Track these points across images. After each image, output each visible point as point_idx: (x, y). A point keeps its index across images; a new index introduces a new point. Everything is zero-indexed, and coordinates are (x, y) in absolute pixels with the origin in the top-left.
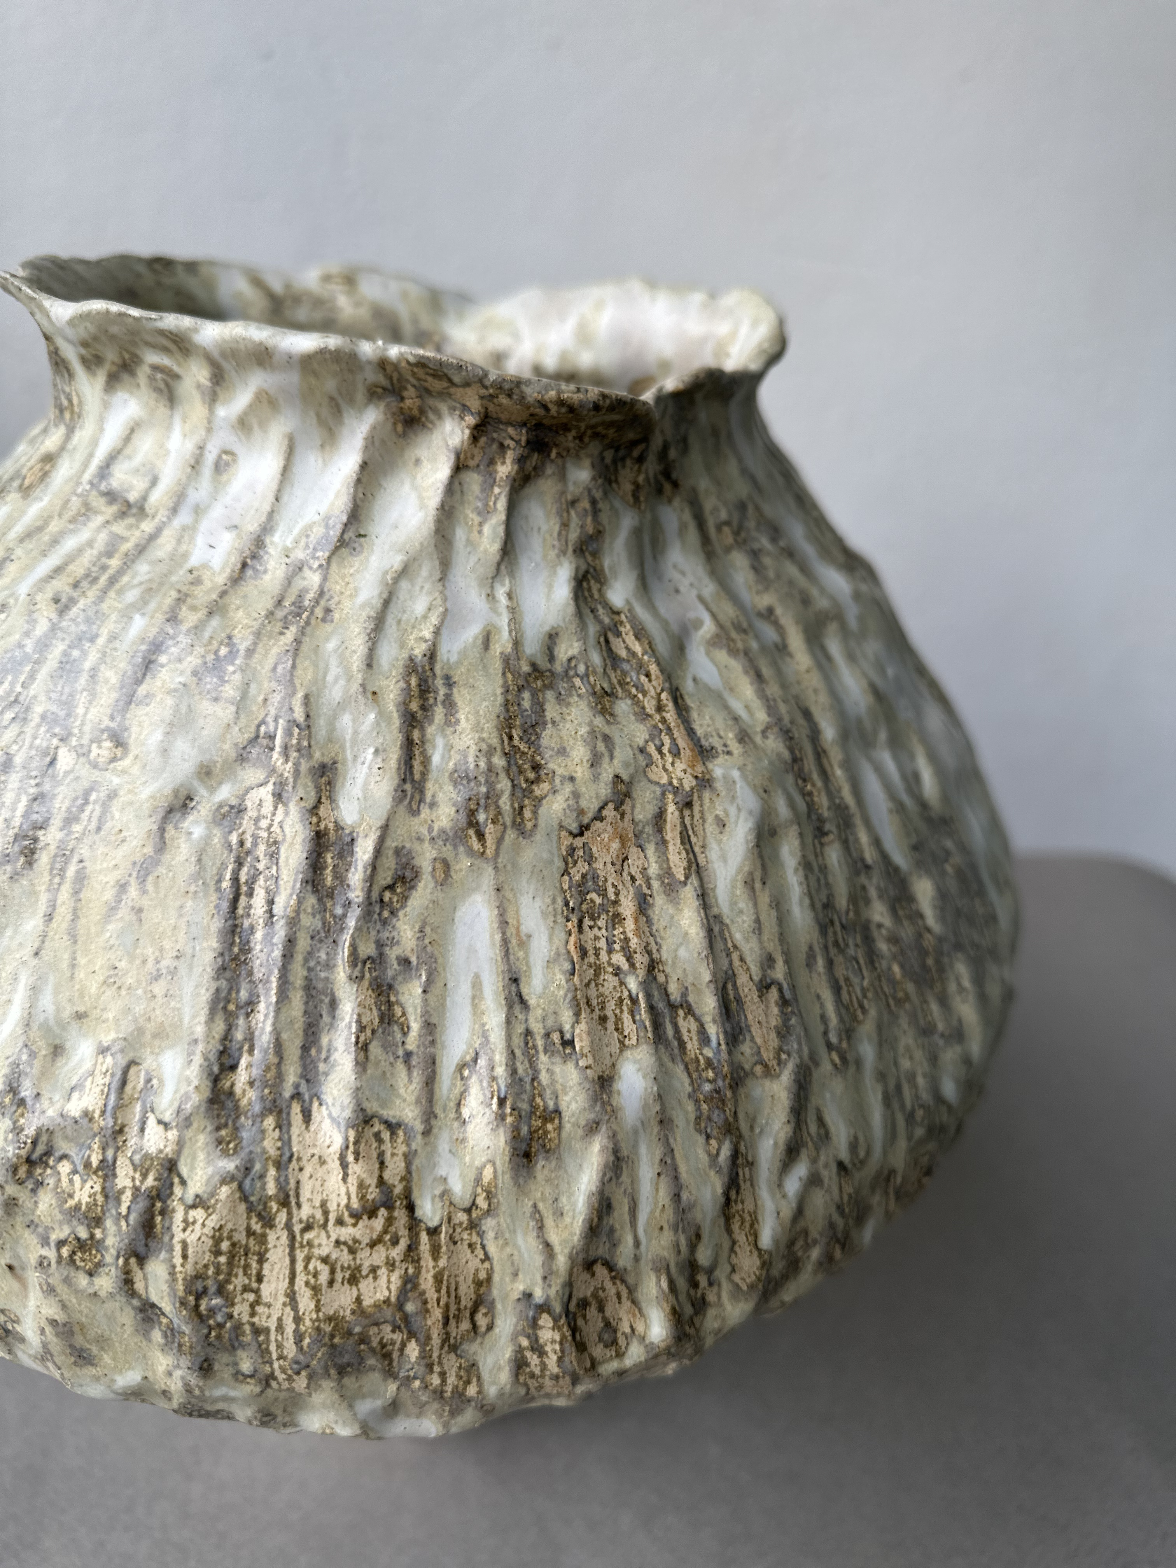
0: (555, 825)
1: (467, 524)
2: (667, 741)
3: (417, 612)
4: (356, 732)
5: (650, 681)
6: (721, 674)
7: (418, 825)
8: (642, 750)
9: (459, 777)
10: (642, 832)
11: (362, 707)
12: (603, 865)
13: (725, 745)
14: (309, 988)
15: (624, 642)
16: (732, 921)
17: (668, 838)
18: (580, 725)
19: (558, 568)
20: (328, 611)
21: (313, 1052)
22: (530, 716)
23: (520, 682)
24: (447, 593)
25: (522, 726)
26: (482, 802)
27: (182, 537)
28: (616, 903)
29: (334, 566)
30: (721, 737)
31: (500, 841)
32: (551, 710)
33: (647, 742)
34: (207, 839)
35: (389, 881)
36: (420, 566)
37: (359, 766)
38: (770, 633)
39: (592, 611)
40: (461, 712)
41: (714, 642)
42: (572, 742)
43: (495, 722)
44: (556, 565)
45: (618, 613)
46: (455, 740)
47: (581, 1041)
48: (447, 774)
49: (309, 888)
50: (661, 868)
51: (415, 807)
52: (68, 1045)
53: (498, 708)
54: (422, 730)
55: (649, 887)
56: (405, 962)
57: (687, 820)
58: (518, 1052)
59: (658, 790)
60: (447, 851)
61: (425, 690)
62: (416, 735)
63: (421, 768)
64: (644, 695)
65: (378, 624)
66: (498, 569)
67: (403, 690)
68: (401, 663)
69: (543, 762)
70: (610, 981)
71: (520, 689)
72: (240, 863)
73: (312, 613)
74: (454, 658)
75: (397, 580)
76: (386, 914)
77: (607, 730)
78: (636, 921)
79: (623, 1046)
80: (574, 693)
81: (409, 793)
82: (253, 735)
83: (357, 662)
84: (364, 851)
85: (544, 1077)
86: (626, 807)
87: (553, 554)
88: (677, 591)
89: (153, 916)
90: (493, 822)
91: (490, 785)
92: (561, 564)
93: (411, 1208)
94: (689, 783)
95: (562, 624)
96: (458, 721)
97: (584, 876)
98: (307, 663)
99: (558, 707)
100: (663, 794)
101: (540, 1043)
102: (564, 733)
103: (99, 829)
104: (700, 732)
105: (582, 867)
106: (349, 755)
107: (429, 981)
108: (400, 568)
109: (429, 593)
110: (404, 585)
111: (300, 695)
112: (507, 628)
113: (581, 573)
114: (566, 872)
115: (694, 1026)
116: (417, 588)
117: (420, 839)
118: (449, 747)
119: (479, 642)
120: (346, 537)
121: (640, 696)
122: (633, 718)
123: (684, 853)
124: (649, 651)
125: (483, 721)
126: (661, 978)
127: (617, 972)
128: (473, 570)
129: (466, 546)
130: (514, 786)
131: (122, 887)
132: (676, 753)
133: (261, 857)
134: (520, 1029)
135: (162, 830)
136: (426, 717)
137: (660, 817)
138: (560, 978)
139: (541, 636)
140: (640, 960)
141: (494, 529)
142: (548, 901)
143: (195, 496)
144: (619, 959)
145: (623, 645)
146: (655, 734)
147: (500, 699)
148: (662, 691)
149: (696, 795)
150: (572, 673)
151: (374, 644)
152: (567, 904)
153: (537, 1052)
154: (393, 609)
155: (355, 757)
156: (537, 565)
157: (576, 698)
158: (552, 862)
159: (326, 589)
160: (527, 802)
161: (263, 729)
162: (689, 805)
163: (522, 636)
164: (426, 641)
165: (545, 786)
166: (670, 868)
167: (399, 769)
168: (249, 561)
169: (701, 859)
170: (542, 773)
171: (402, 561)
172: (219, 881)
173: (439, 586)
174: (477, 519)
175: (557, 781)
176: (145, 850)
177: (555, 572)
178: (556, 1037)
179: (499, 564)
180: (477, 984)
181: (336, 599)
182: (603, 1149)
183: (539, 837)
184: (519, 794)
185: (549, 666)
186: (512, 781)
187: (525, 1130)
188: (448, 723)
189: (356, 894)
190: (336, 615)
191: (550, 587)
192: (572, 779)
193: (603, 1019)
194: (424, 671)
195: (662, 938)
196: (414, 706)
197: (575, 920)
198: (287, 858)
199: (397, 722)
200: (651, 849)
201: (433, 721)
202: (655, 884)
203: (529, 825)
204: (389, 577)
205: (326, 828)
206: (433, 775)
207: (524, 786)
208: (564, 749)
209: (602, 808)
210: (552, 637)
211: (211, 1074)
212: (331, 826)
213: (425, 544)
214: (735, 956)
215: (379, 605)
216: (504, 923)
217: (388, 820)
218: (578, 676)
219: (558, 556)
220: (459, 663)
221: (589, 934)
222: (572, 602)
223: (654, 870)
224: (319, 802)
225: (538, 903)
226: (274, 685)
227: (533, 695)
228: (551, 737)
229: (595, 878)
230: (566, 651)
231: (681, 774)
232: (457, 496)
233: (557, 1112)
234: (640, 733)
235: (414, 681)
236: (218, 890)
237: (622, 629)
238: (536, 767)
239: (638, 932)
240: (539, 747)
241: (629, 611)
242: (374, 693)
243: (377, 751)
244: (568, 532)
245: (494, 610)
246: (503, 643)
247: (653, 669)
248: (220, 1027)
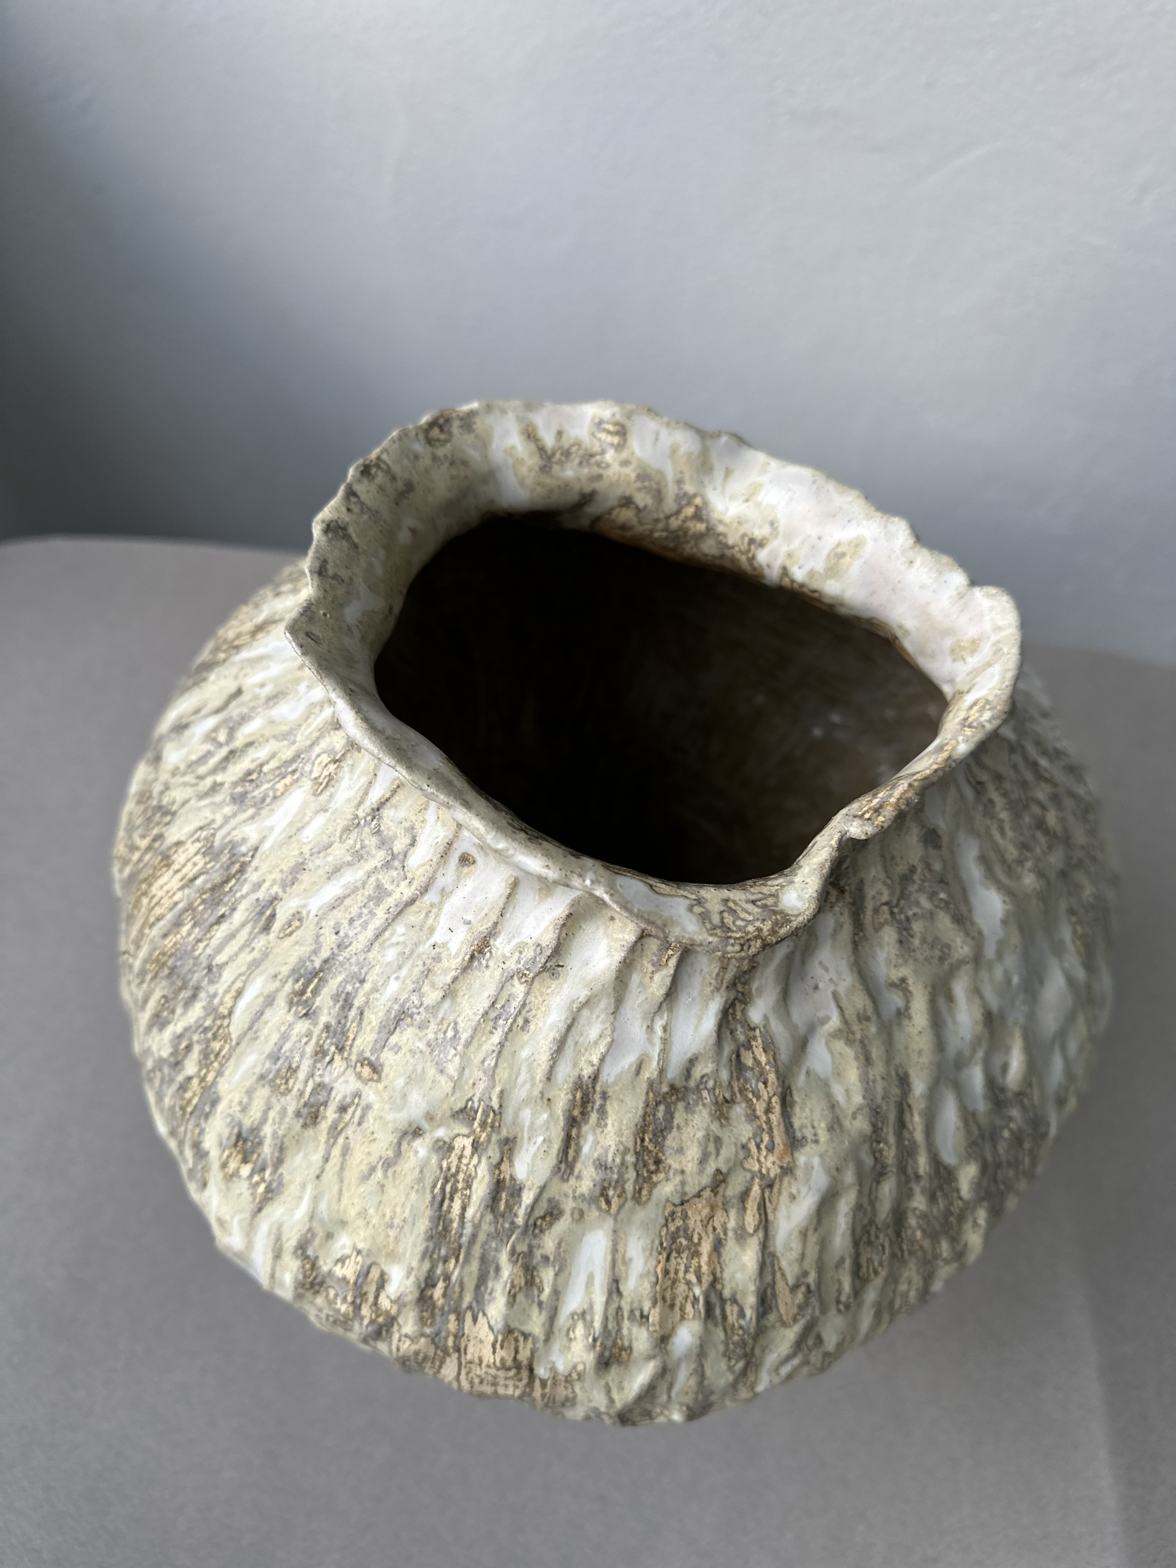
0: (664, 1200)
1: (642, 971)
2: (766, 1138)
3: (590, 1037)
4: (532, 1124)
5: (766, 1087)
6: (833, 1061)
7: (567, 1188)
8: (744, 1147)
9: (601, 1165)
10: (728, 1202)
11: (539, 1108)
12: (695, 1221)
13: (815, 1135)
14: (483, 1259)
15: (753, 1053)
16: (782, 1255)
17: (747, 1206)
18: (699, 1130)
19: (710, 1002)
20: (527, 1021)
21: (483, 1288)
22: (661, 1124)
23: (658, 1099)
24: (616, 1024)
25: (653, 1130)
26: (613, 1184)
27: (430, 912)
28: (699, 1244)
29: (536, 984)
30: (813, 1127)
31: (621, 1207)
32: (678, 1119)
33: (749, 1139)
34: (427, 1161)
35: (542, 1214)
36: (600, 1001)
37: (532, 1145)
38: (896, 1000)
39: (731, 1033)
40: (610, 1118)
41: (836, 1035)
42: (689, 1143)
43: (634, 1129)
44: (709, 999)
45: (754, 1029)
46: (600, 1138)
47: (654, 1316)
48: (591, 1161)
49: (489, 1210)
50: (737, 1223)
51: (565, 1177)
52: (336, 1236)
53: (638, 1119)
54: (579, 1128)
55: (725, 1234)
56: (546, 1258)
57: (767, 1194)
58: (610, 1318)
59: (749, 1176)
60: (584, 1206)
61: (586, 1101)
62: (574, 1132)
63: (574, 1154)
64: (758, 1100)
65: (560, 1045)
66: (660, 1007)
67: (570, 1101)
68: (572, 1080)
69: (663, 1158)
70: (682, 1288)
71: (658, 1104)
72: (446, 1181)
73: (515, 1021)
74: (611, 1079)
75: (579, 1009)
76: (537, 1231)
77: (719, 1133)
78: (710, 1256)
79: (683, 1318)
80: (700, 1103)
81: (563, 1170)
82: (463, 1106)
83: (540, 1074)
84: (527, 1198)
85: (625, 1332)
86: (721, 1189)
87: (709, 989)
88: (816, 988)
89: (391, 1192)
90: (619, 1197)
91: (621, 1174)
92: (713, 999)
93: (531, 1370)
94: (774, 1171)
95: (702, 1052)
96: (606, 1125)
97: (678, 1229)
98: (505, 1065)
99: (684, 1115)
100: (752, 1178)
101: (626, 1315)
102: (684, 1137)
103: (359, 1124)
104: (797, 1123)
105: (679, 1223)
106: (526, 1136)
107: (561, 1270)
108: (584, 1001)
109: (603, 1022)
110: (585, 1012)
111: (498, 1089)
112: (656, 1058)
113: (730, 1002)
114: (666, 1225)
115: (736, 1309)
116: (594, 1016)
117: (566, 1195)
118: (596, 1143)
119: (633, 1068)
120: (548, 965)
121: (754, 1100)
122: (743, 1119)
123: (757, 1216)
124: (772, 1062)
125: (624, 1128)
126: (719, 1287)
127: (688, 1283)
128: (640, 1006)
129: (638, 987)
130: (638, 1175)
131: (373, 1169)
132: (771, 1149)
133: (461, 1181)
134: (614, 1306)
135: (399, 1144)
136: (583, 1119)
137: (744, 1195)
138: (647, 1285)
139: (683, 1062)
140: (706, 1279)
141: (662, 979)
142: (648, 1242)
143: (440, 882)
144: (692, 1277)
145: (751, 1055)
146: (757, 1135)
147: (641, 1112)
148: (774, 1095)
149: (778, 1179)
150: (702, 1087)
151: (554, 1063)
152: (661, 1244)
153: (623, 1318)
154: (574, 1032)
155: (529, 1139)
156: (693, 999)
157: (701, 1107)
158: (656, 1220)
159: (527, 1002)
160: (645, 1185)
161: (470, 1103)
162: (771, 1186)
163: (667, 1065)
164: (593, 1065)
165: (661, 1176)
166: (744, 1224)
167: (558, 1155)
168: (476, 953)
169: (771, 1217)
170: (661, 1166)
171: (586, 995)
172: (434, 1187)
173: (611, 1018)
174: (651, 968)
175: (671, 1172)
176: (388, 1152)
177: (707, 1006)
178: (637, 1314)
179: (661, 1004)
180: (591, 1278)
181: (534, 1012)
182: (655, 1367)
183: (651, 1205)
184: (641, 1180)
185: (684, 1083)
186: (637, 1172)
187: (607, 1354)
188: (598, 1125)
189: (520, 1221)
190: (532, 1027)
191: (700, 1019)
192: (683, 1172)
193: (672, 1306)
194: (588, 1088)
195: (726, 1265)
196: (576, 1113)
197: (665, 1255)
198: (477, 1189)
199: (562, 1123)
200: (733, 1214)
201: (588, 1122)
202: (730, 1234)
203: (644, 1199)
204: (575, 1006)
205: (504, 1178)
206: (582, 1158)
207: (645, 1175)
208: (682, 1148)
209: (702, 1190)
210: (692, 1062)
211: (419, 1287)
212: (508, 1177)
213: (606, 986)
214: (778, 1275)
215: (563, 1030)
216: (615, 1250)
217: (546, 1183)
218: (706, 1088)
219: (712, 992)
220: (615, 1083)
221: (673, 1261)
222: (714, 1034)
223: (732, 1224)
224: (502, 1160)
225: (642, 1242)
226: (481, 1074)
227: (666, 1108)
228: (674, 1139)
229: (686, 1229)
230: (702, 1070)
231: (769, 1165)
232: (638, 953)
233: (630, 1348)
234: (744, 1131)
235: (579, 1095)
236: (432, 1192)
237: (754, 1043)
238: (658, 1162)
239: (710, 1262)
240: (663, 1146)
241: (765, 1026)
242: (549, 1100)
243: (545, 1140)
244: (725, 973)
245: (650, 1041)
246: (651, 1071)
247: (772, 1077)
248: (427, 1266)
